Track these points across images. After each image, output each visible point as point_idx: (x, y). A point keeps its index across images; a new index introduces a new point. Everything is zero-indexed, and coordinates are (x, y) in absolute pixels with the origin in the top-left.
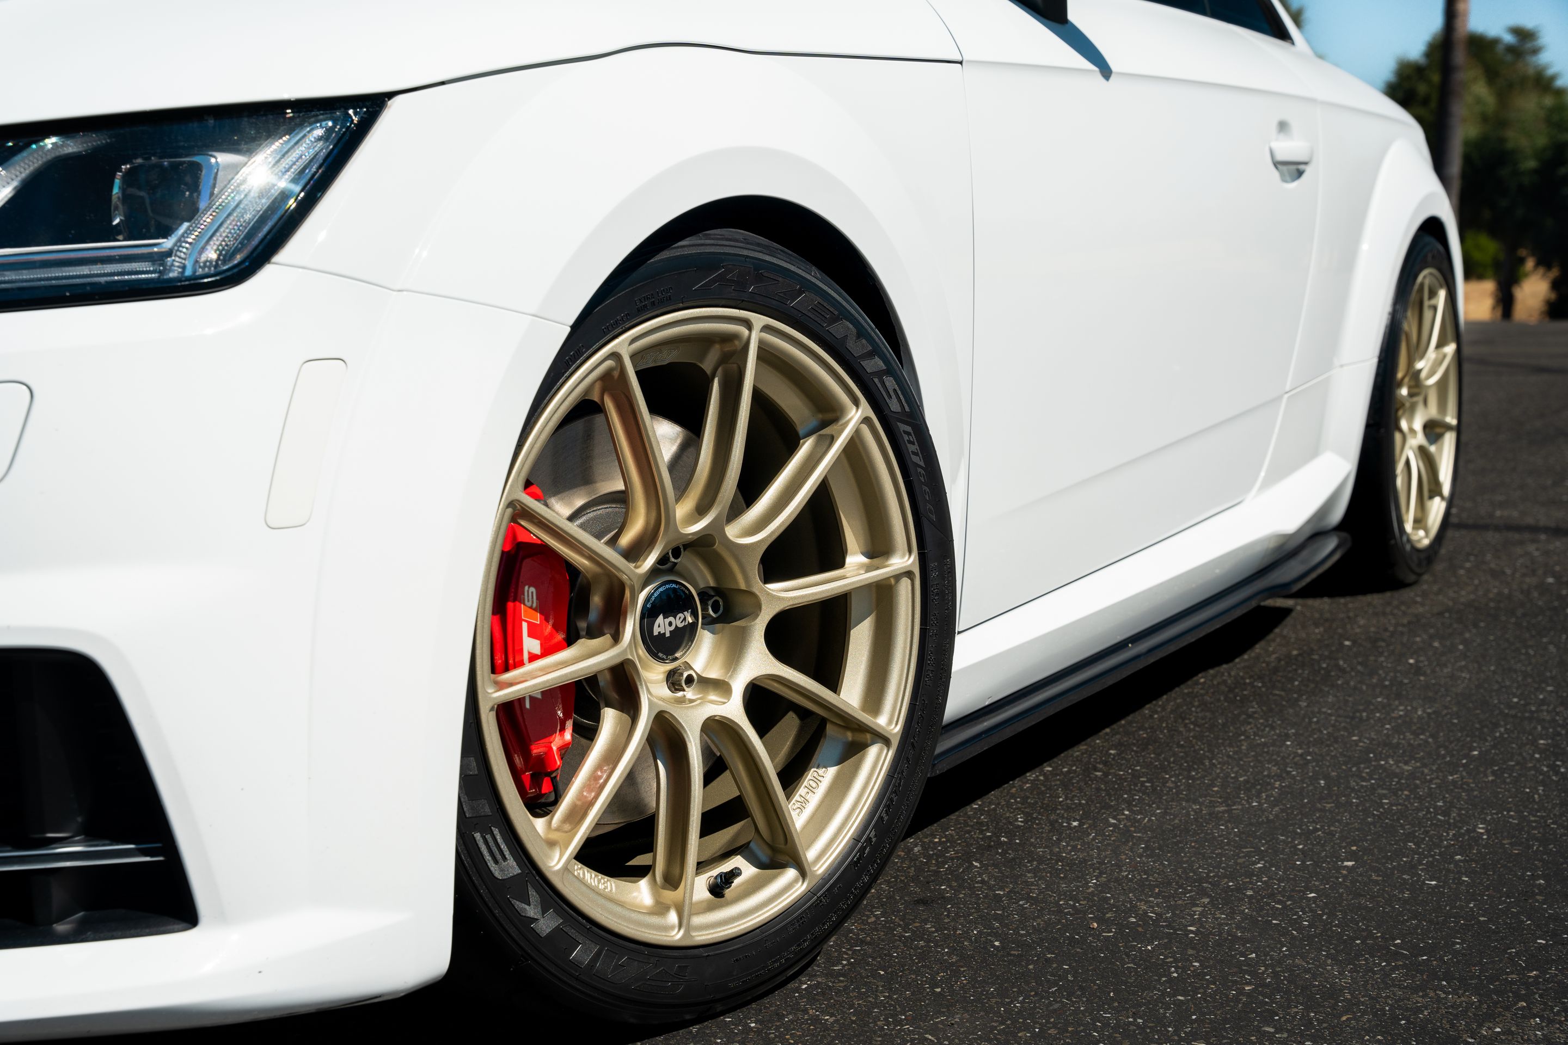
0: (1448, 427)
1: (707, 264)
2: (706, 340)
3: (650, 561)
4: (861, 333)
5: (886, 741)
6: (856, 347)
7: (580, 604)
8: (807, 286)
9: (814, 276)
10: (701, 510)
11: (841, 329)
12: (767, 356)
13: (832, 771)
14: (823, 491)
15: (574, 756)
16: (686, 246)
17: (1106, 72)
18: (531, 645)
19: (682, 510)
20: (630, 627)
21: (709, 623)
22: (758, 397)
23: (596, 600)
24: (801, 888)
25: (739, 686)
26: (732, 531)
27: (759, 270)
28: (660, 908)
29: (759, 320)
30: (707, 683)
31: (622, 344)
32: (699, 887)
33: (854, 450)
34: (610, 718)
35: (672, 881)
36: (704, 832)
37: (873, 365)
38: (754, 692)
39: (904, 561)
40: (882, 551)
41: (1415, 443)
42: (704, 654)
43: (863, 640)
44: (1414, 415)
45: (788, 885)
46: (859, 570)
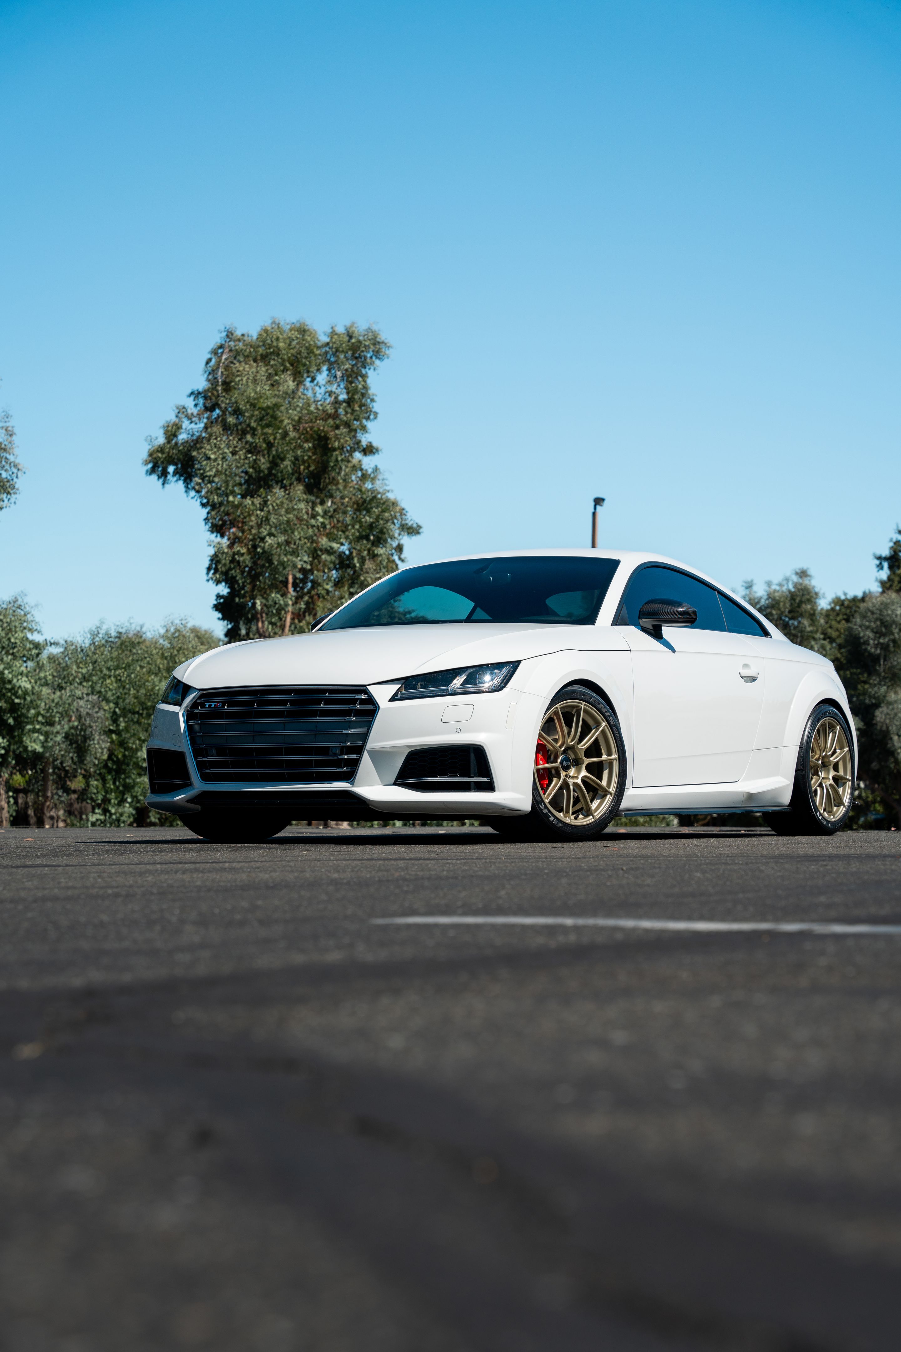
0: (849, 780)
1: (574, 692)
2: (573, 707)
3: (563, 748)
4: (605, 707)
5: (611, 794)
6: (604, 710)
7: (549, 757)
8: (593, 697)
9: (595, 695)
10: (572, 741)
11: (600, 706)
12: (585, 711)
13: (599, 800)
14: (596, 740)
15: (549, 785)
16: (570, 688)
17: (674, 651)
18: (541, 762)
19: (569, 741)
20: (559, 761)
21: (574, 766)
22: (583, 719)
23: (552, 757)
24: (593, 820)
25: (580, 777)
26: (579, 746)
27: (583, 694)
28: (565, 817)
29: (584, 703)
30: (573, 777)
31: (558, 705)
32: (573, 817)
33: (603, 731)
34: (555, 780)
35: (567, 812)
36: (573, 807)
37: (607, 714)
38: (583, 781)
39: (614, 756)
40: (609, 754)
41: (828, 783)
42: (572, 772)
43: (606, 773)
44: (828, 773)
45: (590, 820)
46: (604, 757)
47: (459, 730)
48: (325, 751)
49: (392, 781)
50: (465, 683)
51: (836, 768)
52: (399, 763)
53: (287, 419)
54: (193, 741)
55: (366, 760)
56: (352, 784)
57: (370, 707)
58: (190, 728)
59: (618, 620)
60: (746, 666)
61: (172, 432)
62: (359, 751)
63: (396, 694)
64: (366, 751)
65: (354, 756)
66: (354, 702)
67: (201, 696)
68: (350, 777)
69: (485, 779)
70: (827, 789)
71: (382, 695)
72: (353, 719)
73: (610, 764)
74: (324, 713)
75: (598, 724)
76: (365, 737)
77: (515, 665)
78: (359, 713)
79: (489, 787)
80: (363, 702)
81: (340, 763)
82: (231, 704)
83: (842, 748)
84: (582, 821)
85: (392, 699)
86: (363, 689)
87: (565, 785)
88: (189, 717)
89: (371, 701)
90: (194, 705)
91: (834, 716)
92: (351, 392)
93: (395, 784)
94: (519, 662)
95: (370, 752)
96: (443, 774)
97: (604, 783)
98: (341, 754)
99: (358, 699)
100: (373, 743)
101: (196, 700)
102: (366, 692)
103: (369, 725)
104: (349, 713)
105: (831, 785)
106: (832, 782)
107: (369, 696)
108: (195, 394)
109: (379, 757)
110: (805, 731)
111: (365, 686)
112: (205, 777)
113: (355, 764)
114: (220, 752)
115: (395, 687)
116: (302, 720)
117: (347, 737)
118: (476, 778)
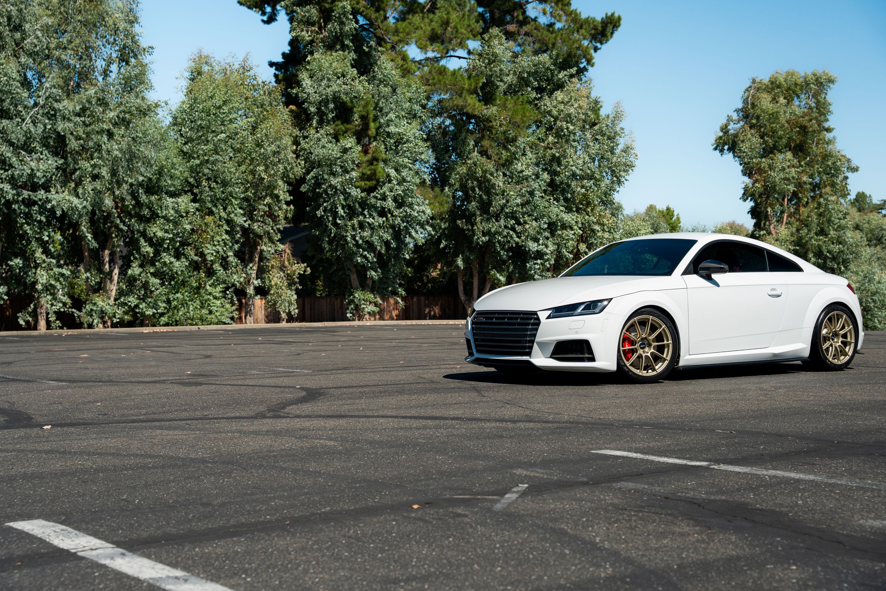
1: (645, 311)
2: (645, 318)
3: (640, 339)
5: (668, 361)
7: (632, 343)
8: (659, 314)
10: (645, 335)
11: (661, 318)
12: (652, 320)
13: (661, 363)
14: (659, 334)
15: (631, 356)
16: (641, 310)
18: (627, 346)
19: (643, 335)
20: (638, 345)
21: (647, 346)
22: (652, 324)
23: (634, 342)
24: (657, 373)
25: (650, 352)
26: (649, 337)
27: (651, 312)
28: (639, 372)
29: (651, 316)
30: (646, 352)
31: (634, 319)
32: (644, 372)
33: (664, 330)
34: (635, 354)
35: (641, 370)
36: (645, 367)
37: (665, 321)
38: (652, 353)
39: (670, 342)
40: (668, 340)
41: (837, 345)
42: (647, 349)
43: (666, 350)
44: (838, 339)
45: (655, 373)
46: (665, 342)
47: (577, 333)
48: (519, 342)
49: (549, 356)
50: (583, 310)
51: (845, 336)
52: (552, 348)
53: (783, 119)
54: (474, 334)
55: (535, 345)
56: (530, 357)
57: (537, 321)
58: (473, 328)
59: (686, 272)
60: (773, 289)
61: (724, 129)
62: (533, 342)
63: (550, 315)
64: (535, 342)
65: (531, 344)
66: (531, 319)
67: (478, 314)
68: (529, 354)
69: (590, 356)
70: (836, 348)
71: (543, 316)
72: (530, 327)
73: (668, 345)
74: (519, 324)
75: (661, 326)
76: (535, 335)
77: (610, 300)
78: (533, 324)
79: (593, 359)
80: (535, 319)
81: (525, 348)
82: (486, 318)
83: (849, 326)
84: (651, 373)
85: (548, 318)
86: (535, 313)
87: (640, 357)
88: (473, 323)
89: (538, 319)
90: (474, 318)
91: (842, 310)
92: (818, 103)
93: (551, 357)
94: (611, 299)
95: (537, 343)
96: (572, 353)
97: (665, 356)
98: (526, 343)
99: (533, 318)
100: (538, 339)
102: (537, 315)
103: (537, 330)
104: (528, 324)
105: (839, 346)
106: (840, 344)
108: (737, 111)
109: (542, 345)
110: (818, 319)
111: (536, 311)
112: (478, 351)
113: (531, 348)
114: (482, 340)
115: (549, 312)
116: (510, 327)
117: (526, 336)
118: (587, 356)
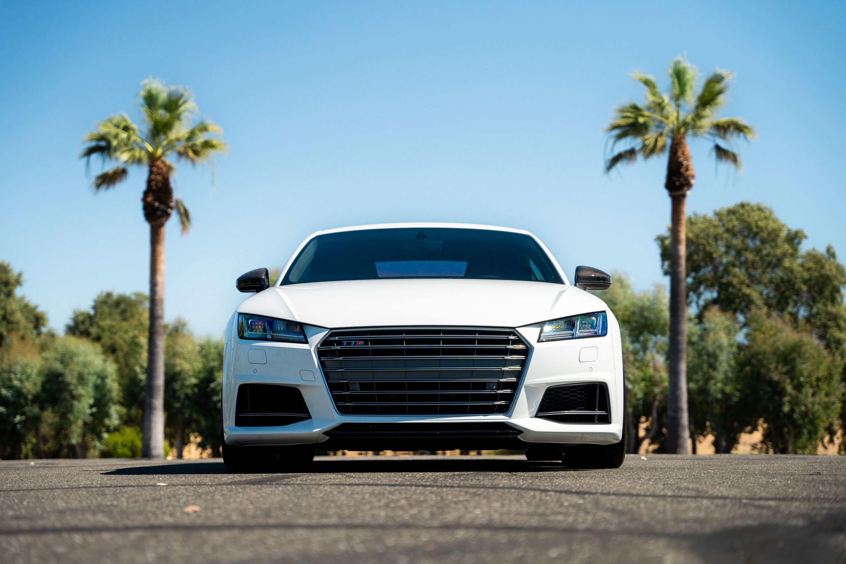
47: (591, 369)
48: (483, 386)
49: (535, 413)
50: (582, 328)
52: (540, 398)
54: (327, 376)
55: (523, 395)
56: (510, 416)
57: (523, 347)
62: (515, 387)
63: (540, 336)
64: (523, 387)
65: (510, 391)
66: (508, 342)
67: (332, 335)
68: (505, 410)
71: (530, 336)
72: (510, 357)
74: (479, 352)
76: (520, 375)
78: (517, 352)
79: (606, 420)
80: (515, 342)
81: (495, 398)
82: (373, 342)
85: (541, 341)
86: (512, 331)
89: (520, 340)
90: (325, 342)
93: (537, 416)
95: (526, 388)
96: (573, 408)
98: (498, 389)
99: (510, 340)
100: (527, 379)
101: (327, 338)
102: (519, 334)
103: (524, 364)
104: (506, 352)
107: (518, 337)
109: (530, 392)
111: (514, 328)
112: (342, 410)
113: (512, 398)
114: (364, 386)
115: (538, 330)
116: (458, 357)
117: (503, 374)
118: (597, 412)
